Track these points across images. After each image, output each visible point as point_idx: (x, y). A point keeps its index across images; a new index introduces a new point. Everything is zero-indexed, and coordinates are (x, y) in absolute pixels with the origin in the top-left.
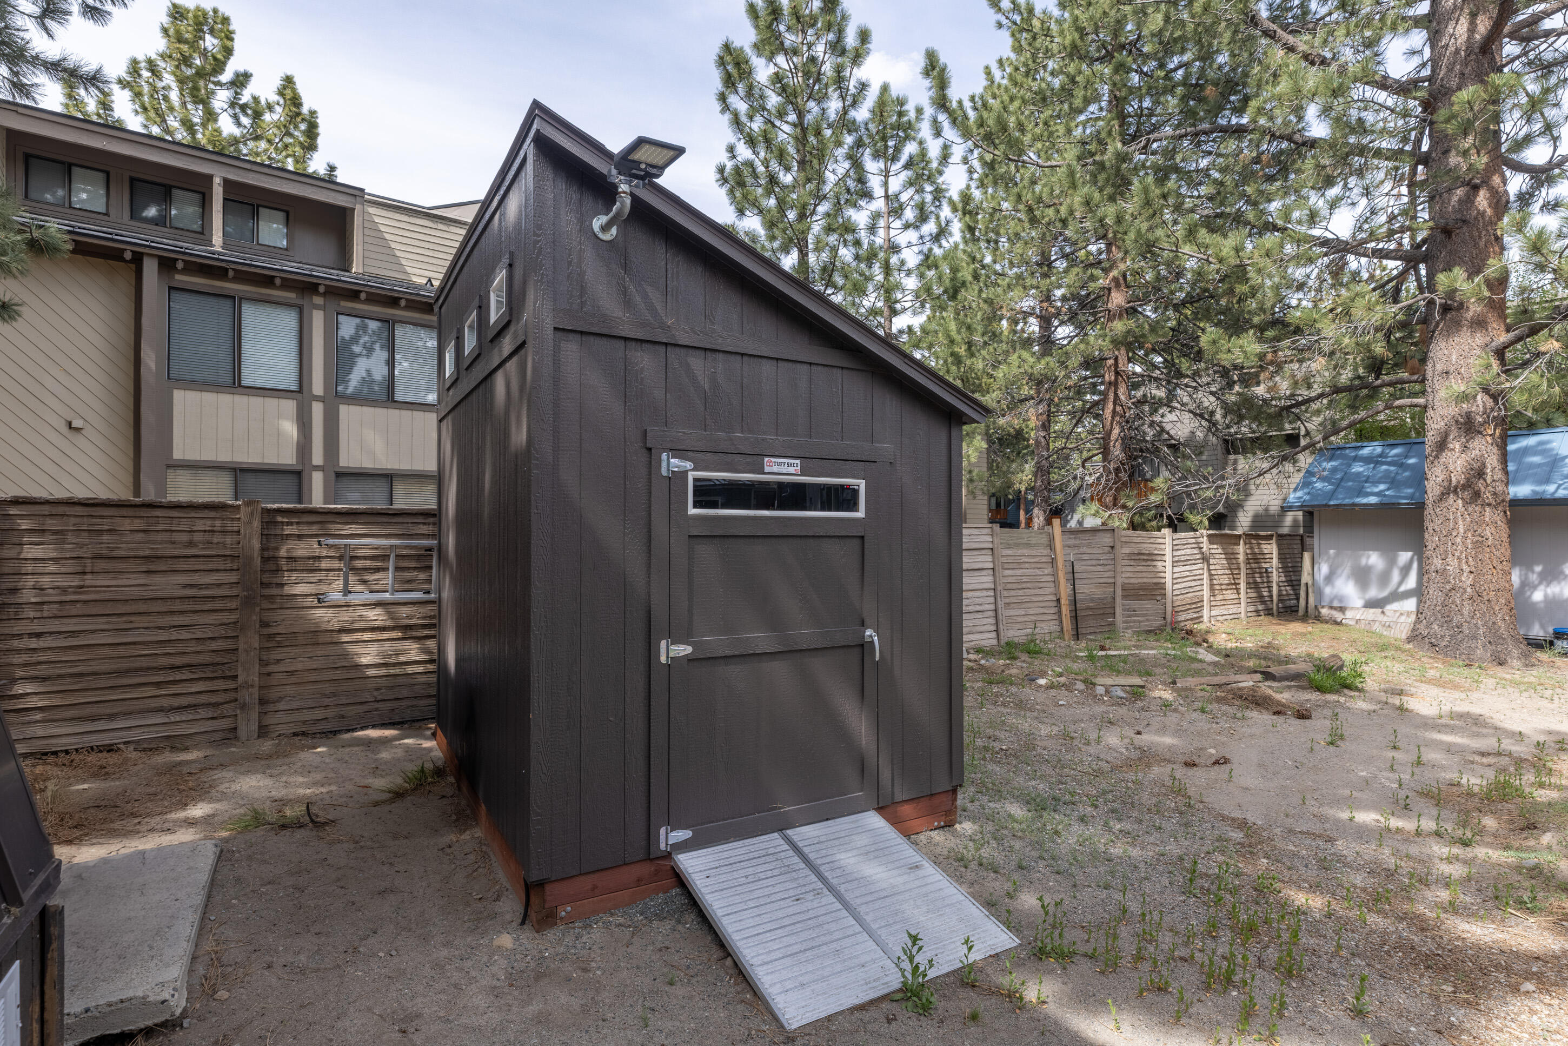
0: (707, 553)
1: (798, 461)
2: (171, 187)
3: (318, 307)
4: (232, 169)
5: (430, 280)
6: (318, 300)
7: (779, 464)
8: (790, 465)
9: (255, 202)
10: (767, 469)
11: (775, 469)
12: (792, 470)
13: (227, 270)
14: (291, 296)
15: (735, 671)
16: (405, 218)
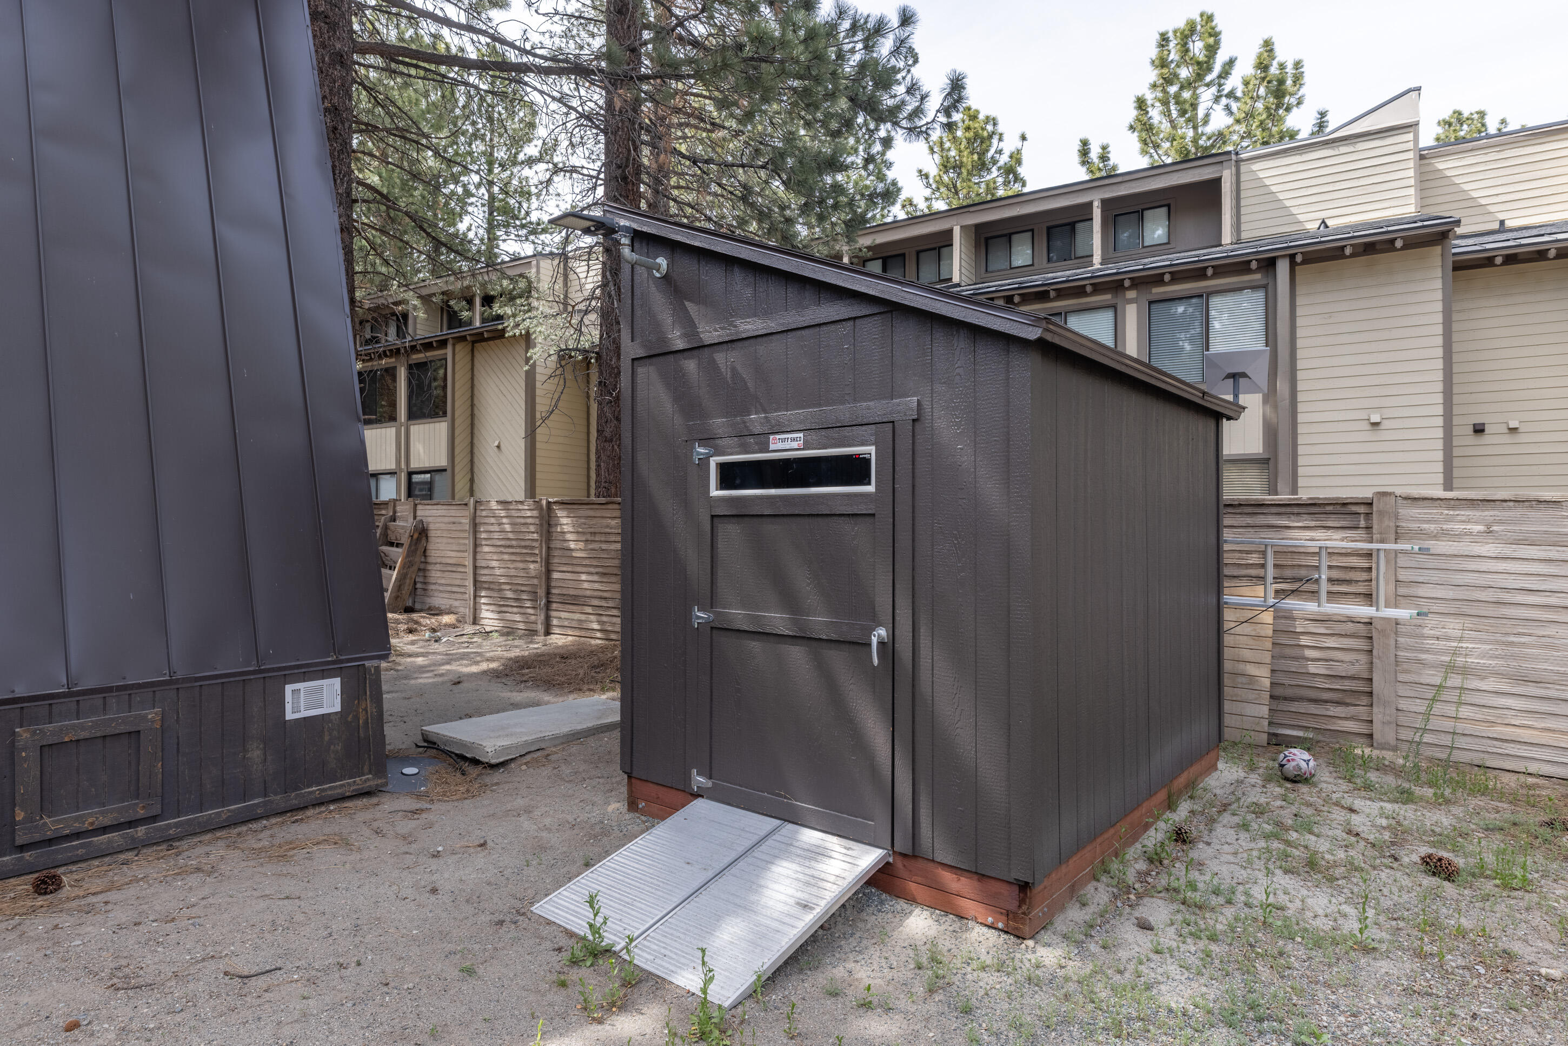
0: (731, 533)
1: (801, 435)
2: (1075, 223)
3: (1131, 301)
4: (1107, 189)
5: (1323, 222)
6: (1131, 294)
7: (783, 440)
8: (793, 440)
9: (1139, 208)
10: (772, 447)
11: (780, 446)
12: (795, 445)
13: (1048, 292)
14: (1107, 297)
15: (755, 646)
16: (1298, 158)
